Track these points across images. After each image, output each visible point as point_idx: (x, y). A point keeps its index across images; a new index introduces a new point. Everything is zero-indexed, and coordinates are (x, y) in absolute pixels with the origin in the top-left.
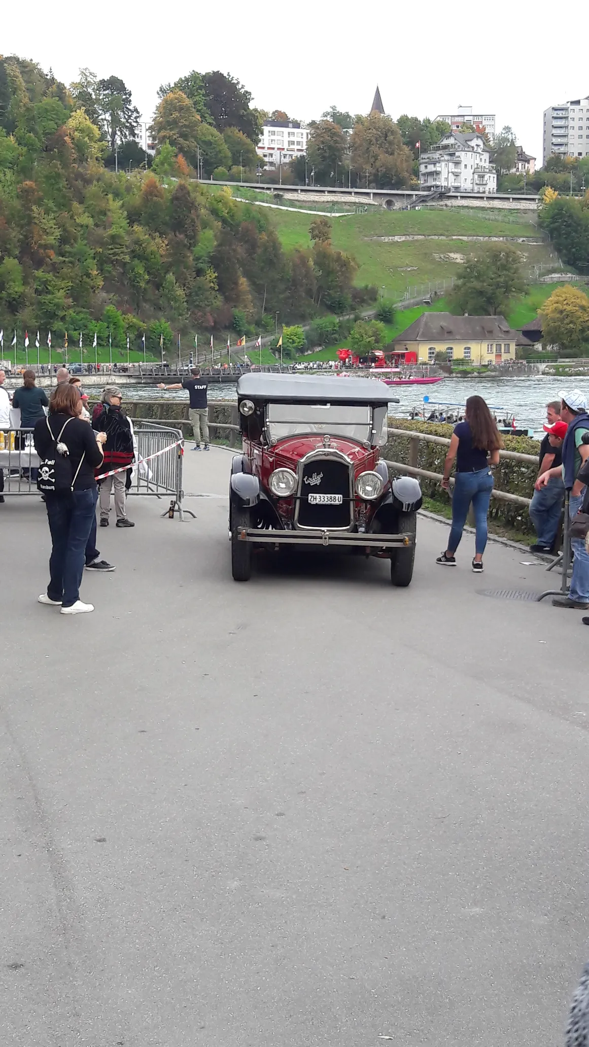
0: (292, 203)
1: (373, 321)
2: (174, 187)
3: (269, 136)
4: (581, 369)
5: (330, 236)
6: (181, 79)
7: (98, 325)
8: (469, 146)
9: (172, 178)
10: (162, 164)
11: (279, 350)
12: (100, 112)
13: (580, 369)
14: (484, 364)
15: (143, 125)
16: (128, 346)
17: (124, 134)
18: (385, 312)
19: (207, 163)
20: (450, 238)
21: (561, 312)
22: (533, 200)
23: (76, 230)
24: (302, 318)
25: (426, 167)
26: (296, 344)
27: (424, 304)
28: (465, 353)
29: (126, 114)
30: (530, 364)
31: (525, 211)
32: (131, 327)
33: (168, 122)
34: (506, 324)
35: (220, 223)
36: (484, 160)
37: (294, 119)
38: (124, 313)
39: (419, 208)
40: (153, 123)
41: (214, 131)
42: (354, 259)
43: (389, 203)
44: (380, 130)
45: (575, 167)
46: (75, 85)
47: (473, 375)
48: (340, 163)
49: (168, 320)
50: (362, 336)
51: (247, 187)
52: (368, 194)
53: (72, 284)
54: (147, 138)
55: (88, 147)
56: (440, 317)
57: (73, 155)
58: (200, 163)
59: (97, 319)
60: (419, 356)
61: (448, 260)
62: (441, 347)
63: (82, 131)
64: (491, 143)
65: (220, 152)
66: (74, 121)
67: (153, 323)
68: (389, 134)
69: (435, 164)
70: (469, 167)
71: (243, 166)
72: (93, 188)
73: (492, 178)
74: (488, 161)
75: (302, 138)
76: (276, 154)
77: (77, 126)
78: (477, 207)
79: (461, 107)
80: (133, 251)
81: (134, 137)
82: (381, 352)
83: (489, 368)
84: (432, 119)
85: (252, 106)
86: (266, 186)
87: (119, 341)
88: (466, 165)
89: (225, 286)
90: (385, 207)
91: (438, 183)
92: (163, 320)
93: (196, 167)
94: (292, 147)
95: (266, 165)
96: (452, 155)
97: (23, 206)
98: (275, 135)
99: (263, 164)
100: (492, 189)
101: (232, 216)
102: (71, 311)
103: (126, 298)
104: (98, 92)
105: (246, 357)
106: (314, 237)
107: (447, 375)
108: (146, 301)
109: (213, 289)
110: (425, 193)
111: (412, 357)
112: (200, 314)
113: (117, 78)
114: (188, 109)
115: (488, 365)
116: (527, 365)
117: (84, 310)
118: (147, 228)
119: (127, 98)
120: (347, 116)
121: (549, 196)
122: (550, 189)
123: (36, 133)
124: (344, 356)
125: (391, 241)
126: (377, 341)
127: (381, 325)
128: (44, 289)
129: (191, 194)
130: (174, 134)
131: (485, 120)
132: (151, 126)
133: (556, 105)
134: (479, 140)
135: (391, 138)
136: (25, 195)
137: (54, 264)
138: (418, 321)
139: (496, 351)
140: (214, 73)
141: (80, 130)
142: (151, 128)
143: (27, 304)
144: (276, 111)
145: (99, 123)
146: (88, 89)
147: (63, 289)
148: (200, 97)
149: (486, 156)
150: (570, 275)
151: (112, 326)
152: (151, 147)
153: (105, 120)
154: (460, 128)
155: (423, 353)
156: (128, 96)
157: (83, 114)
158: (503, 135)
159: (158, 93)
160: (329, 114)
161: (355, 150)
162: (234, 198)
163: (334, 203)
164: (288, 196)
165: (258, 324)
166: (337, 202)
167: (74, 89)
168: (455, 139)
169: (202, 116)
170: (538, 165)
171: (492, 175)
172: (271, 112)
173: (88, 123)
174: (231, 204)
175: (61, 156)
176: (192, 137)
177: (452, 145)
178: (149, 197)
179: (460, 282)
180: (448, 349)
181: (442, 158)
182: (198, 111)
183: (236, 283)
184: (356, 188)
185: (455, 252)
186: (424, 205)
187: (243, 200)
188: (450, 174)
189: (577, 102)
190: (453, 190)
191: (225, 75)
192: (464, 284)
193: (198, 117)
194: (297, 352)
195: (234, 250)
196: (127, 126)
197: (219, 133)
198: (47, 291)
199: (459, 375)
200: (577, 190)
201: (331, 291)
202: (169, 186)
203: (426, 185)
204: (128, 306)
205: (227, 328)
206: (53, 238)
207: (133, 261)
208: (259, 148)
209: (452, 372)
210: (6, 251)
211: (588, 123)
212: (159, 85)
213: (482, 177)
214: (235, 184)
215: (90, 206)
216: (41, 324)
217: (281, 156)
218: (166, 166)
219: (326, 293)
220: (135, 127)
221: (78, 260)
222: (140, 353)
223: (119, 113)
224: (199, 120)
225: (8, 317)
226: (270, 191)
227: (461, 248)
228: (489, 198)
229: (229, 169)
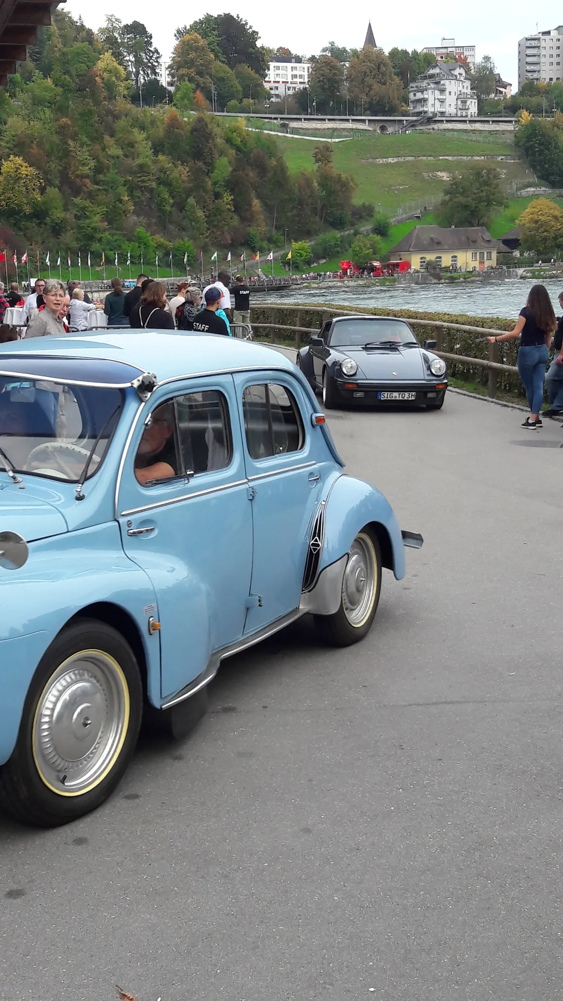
0: (295, 131)
1: (371, 235)
2: (193, 119)
3: (275, 70)
5: (331, 160)
6: (195, 22)
7: (131, 245)
8: (452, 75)
9: (191, 112)
10: (182, 99)
11: (288, 264)
12: (125, 54)
13: (554, 272)
14: (469, 270)
15: (163, 64)
16: (157, 263)
17: (146, 73)
18: (381, 227)
19: (220, 96)
20: (437, 158)
21: (536, 222)
22: (511, 122)
23: (108, 160)
24: (306, 233)
25: (415, 95)
26: (303, 258)
27: (416, 219)
28: (452, 261)
29: (148, 55)
30: (510, 269)
31: (504, 132)
32: (159, 246)
33: (185, 61)
34: (489, 234)
35: (234, 151)
36: (466, 87)
37: (296, 55)
38: (152, 234)
39: (410, 131)
40: (172, 62)
41: (226, 68)
42: (352, 180)
43: (383, 128)
44: (374, 63)
45: (547, 91)
46: (102, 31)
47: (460, 280)
48: (338, 94)
49: (191, 238)
50: (362, 249)
51: (256, 117)
52: (363, 121)
53: (106, 210)
54: (167, 76)
55: (117, 86)
56: (430, 229)
57: (104, 94)
58: (214, 97)
59: (129, 240)
60: (412, 264)
61: (435, 178)
62: (431, 257)
63: (110, 72)
64: (472, 71)
65: (232, 86)
66: (102, 63)
67: (178, 242)
68: (382, 66)
69: (422, 92)
70: (453, 93)
71: (252, 99)
72: (122, 123)
73: (473, 103)
74: (469, 88)
75: (304, 71)
76: (282, 87)
77: (106, 67)
78: (460, 130)
79: (444, 39)
80: (158, 179)
81: (156, 75)
82: (378, 262)
83: (473, 273)
84: (419, 51)
85: (259, 44)
86: (273, 116)
87: (149, 259)
88: (450, 92)
90: (379, 132)
91: (426, 109)
92: (186, 239)
93: (211, 101)
94: (295, 80)
95: (273, 97)
96: (438, 83)
97: (61, 140)
98: (280, 69)
99: (270, 96)
100: (473, 113)
101: (245, 145)
102: (107, 233)
103: (154, 221)
104: (122, 36)
105: (260, 270)
106: (317, 161)
107: (436, 281)
108: (171, 223)
109: (229, 210)
110: (414, 118)
111: (407, 265)
112: (219, 233)
113: (139, 23)
114: (203, 49)
115: (472, 272)
116: (506, 270)
117: (118, 232)
118: (170, 157)
119: (148, 40)
120: (344, 50)
121: (524, 118)
122: (525, 112)
123: (71, 76)
124: (346, 267)
125: (384, 162)
126: (374, 253)
127: (378, 238)
128: (83, 214)
129: (208, 125)
130: (192, 72)
131: (466, 50)
132: (171, 65)
133: (528, 35)
134: (462, 69)
135: (383, 69)
136: (62, 131)
137: (90, 192)
138: (410, 234)
139: (480, 258)
140: (225, 15)
141: (108, 71)
142: (169, 67)
143: (69, 228)
144: (281, 48)
145: (125, 64)
146: (114, 34)
147: (98, 213)
148: (213, 38)
149: (468, 84)
150: (543, 189)
151: (142, 246)
152: (171, 84)
153: (130, 60)
154: (444, 59)
155: (415, 262)
157: (111, 57)
158: (483, 64)
159: (175, 35)
160: (327, 50)
161: (352, 81)
162: (247, 129)
163: (334, 130)
164: (294, 124)
165: (270, 240)
166: (336, 129)
167: (102, 34)
168: (440, 69)
169: (216, 56)
170: (514, 90)
171: (474, 101)
172: (276, 49)
173: (115, 64)
174: (244, 134)
175: (93, 95)
176: (207, 74)
177: (437, 74)
178: (172, 129)
179: (447, 197)
180: (437, 258)
181: (429, 87)
182: (213, 50)
183: (250, 205)
184: (353, 116)
185: (441, 171)
186: (413, 129)
187: (254, 130)
188: (437, 101)
189: (548, 33)
190: (439, 115)
191: (235, 17)
192: (451, 200)
193: (212, 56)
194: (304, 264)
195: (247, 175)
196: (149, 66)
197: (230, 70)
198: (85, 216)
199: (447, 281)
200: (549, 112)
201: (333, 209)
202: (189, 119)
203: (414, 111)
204: (155, 227)
205: (242, 245)
206: (88, 167)
207: (159, 187)
208: (266, 82)
209: (440, 278)
210: (49, 182)
211: (558, 52)
212: (176, 28)
213: (464, 102)
214: (246, 115)
215: (120, 139)
216: (82, 246)
217: (285, 88)
218: (186, 101)
219: (329, 211)
220: (156, 66)
221: (111, 188)
222: (168, 270)
223: (141, 54)
224: (212, 59)
225: (53, 240)
226: (277, 121)
227: (447, 167)
228: (471, 121)
229: (241, 101)
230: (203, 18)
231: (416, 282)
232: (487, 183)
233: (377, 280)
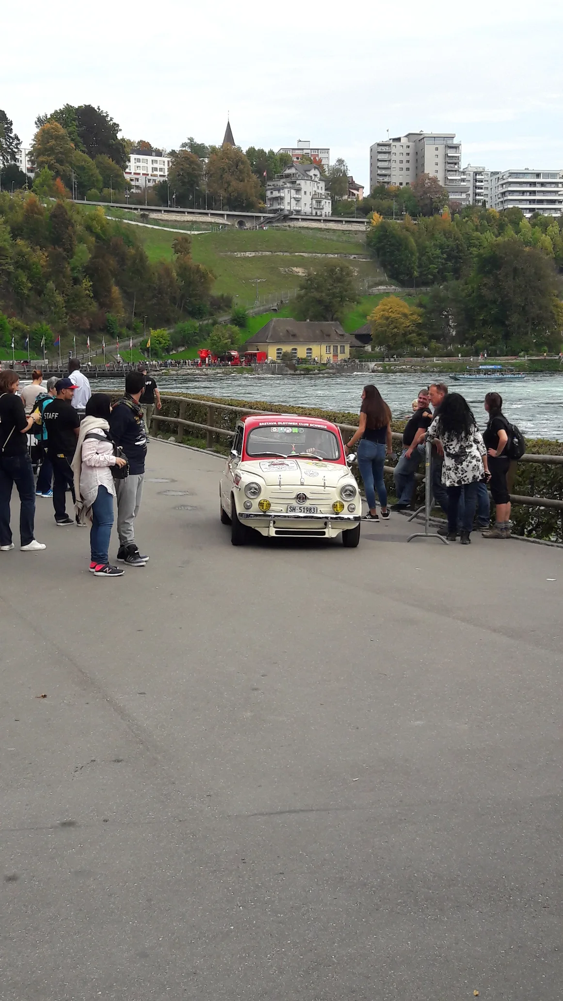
0: (156, 222)
1: (229, 325)
2: (52, 206)
3: (135, 163)
4: (404, 367)
5: (190, 251)
6: (56, 112)
8: (308, 176)
9: (50, 199)
10: (42, 185)
11: (147, 350)
14: (323, 362)
15: (23, 151)
16: (13, 346)
17: (6, 158)
18: (239, 318)
19: (80, 185)
20: (293, 254)
21: (387, 318)
22: (363, 222)
24: (165, 321)
25: (272, 192)
26: (162, 345)
27: (272, 311)
28: (307, 353)
29: (7, 141)
30: (362, 363)
31: (356, 232)
32: (16, 329)
33: (45, 148)
34: (342, 328)
35: (94, 239)
36: (320, 188)
37: (156, 148)
38: (9, 317)
39: (267, 228)
40: (32, 149)
41: (86, 156)
42: (211, 271)
43: (241, 223)
44: (232, 160)
45: (397, 194)
47: (314, 372)
48: (197, 188)
49: (48, 323)
50: (220, 339)
51: (117, 207)
52: (222, 215)
54: (27, 162)
56: (285, 322)
58: (75, 185)
60: (269, 355)
61: (291, 273)
62: (287, 348)
64: (327, 173)
65: (92, 175)
67: (35, 326)
68: (240, 164)
69: (279, 191)
70: (308, 193)
71: (113, 189)
73: (327, 203)
74: (324, 188)
75: (164, 165)
76: (142, 179)
78: (315, 228)
79: (300, 141)
80: (17, 262)
81: (15, 161)
82: (236, 352)
83: (327, 366)
84: (276, 151)
85: (120, 136)
86: (133, 206)
87: (5, 342)
88: (305, 192)
89: (100, 294)
90: (237, 226)
91: (282, 207)
93: (71, 189)
94: (155, 173)
95: (133, 188)
96: (294, 183)
98: (140, 162)
99: (130, 187)
100: (327, 213)
101: (105, 233)
103: (11, 303)
105: (119, 355)
106: (176, 252)
107: (292, 372)
108: (29, 307)
109: (89, 296)
110: (271, 215)
111: (265, 355)
112: (77, 318)
114: (62, 138)
115: (327, 364)
116: (359, 363)
118: (29, 241)
119: (8, 127)
120: (203, 146)
121: (376, 220)
122: (376, 214)
124: (204, 355)
125: (242, 256)
126: (232, 343)
127: (236, 329)
129: (68, 212)
130: (52, 159)
131: (321, 153)
133: (379, 141)
134: (316, 170)
135: (241, 166)
138: (267, 326)
139: (334, 351)
140: (86, 106)
142: (30, 153)
144: (141, 141)
148: (74, 128)
149: (322, 184)
150: (393, 287)
152: (30, 170)
154: (299, 160)
155: (272, 353)
156: (9, 125)
158: (337, 167)
159: (36, 123)
160: (187, 145)
161: (211, 176)
162: (106, 217)
163: (193, 222)
164: (153, 216)
165: (129, 327)
166: (196, 222)
168: (296, 169)
169: (77, 146)
170: (366, 192)
171: (328, 201)
172: (137, 142)
174: (104, 222)
176: (68, 162)
177: (293, 174)
178: (30, 214)
179: (303, 292)
180: (293, 349)
181: (285, 186)
182: (72, 140)
183: (109, 291)
184: (212, 210)
185: (297, 267)
186: (271, 225)
187: (113, 219)
188: (292, 199)
189: (398, 140)
190: (295, 214)
191: (96, 108)
192: (306, 294)
193: (73, 145)
194: (163, 352)
195: (107, 262)
196: (9, 152)
197: (91, 159)
199: (302, 372)
200: (399, 215)
201: (193, 299)
202: (48, 205)
203: (272, 208)
204: (13, 310)
205: (101, 330)
207: (17, 270)
208: (126, 173)
209: (296, 370)
211: (408, 158)
212: (37, 116)
213: (319, 202)
214: (106, 204)
217: (146, 180)
218: (45, 188)
219: (188, 301)
220: (16, 152)
222: (26, 353)
223: (2, 140)
224: (73, 148)
226: (137, 211)
227: (301, 263)
228: (325, 220)
229: (101, 191)
230: (63, 108)
231: (273, 372)
232: (339, 280)
233: (235, 369)
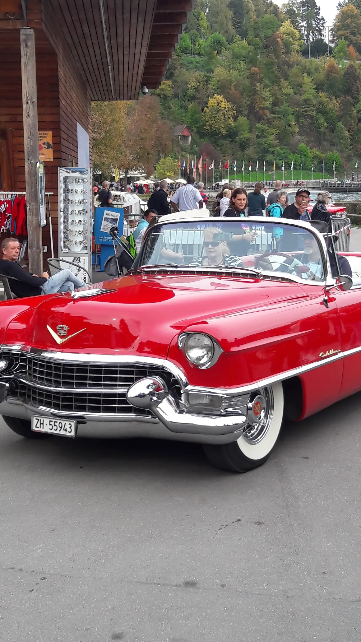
2: (346, 66)
7: (294, 156)
9: (345, 61)
10: (339, 52)
12: (300, 21)
15: (327, 28)
16: (313, 169)
17: (314, 34)
23: (282, 97)
29: (316, 21)
32: (315, 157)
33: (343, 25)
38: (311, 148)
40: (334, 26)
46: (285, 6)
49: (339, 151)
53: (279, 131)
54: (329, 36)
55: (293, 44)
57: (283, 50)
59: (294, 153)
63: (288, 34)
66: (284, 28)
67: (329, 154)
72: (294, 70)
77: (286, 31)
80: (318, 109)
81: (321, 36)
87: (307, 166)
92: (335, 151)
97: (250, 83)
102: (278, 148)
103: (312, 139)
104: (299, 9)
108: (325, 140)
112: (359, 147)
114: (356, 16)
117: (286, 147)
118: (328, 93)
123: (260, 38)
128: (262, 135)
129: (357, 70)
130: (347, 33)
136: (252, 76)
137: (268, 119)
141: (287, 34)
142: (332, 29)
143: (252, 144)
145: (299, 29)
146: (293, 7)
147: (273, 134)
151: (303, 157)
152: (332, 42)
153: (303, 26)
156: (318, 10)
157: (290, 24)
159: (337, 7)
167: (285, 8)
173: (293, 29)
175: (275, 51)
176: (359, 34)
178: (330, 74)
196: (317, 29)
198: (264, 136)
202: (343, 65)
204: (313, 144)
206: (268, 103)
207: (318, 115)
210: (240, 112)
215: (292, 81)
216: (260, 157)
218: (342, 54)
220: (322, 29)
221: (283, 116)
222: (321, 174)
223: (312, 21)
225: (240, 153)
